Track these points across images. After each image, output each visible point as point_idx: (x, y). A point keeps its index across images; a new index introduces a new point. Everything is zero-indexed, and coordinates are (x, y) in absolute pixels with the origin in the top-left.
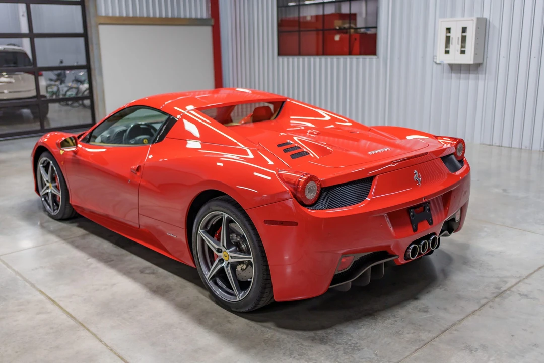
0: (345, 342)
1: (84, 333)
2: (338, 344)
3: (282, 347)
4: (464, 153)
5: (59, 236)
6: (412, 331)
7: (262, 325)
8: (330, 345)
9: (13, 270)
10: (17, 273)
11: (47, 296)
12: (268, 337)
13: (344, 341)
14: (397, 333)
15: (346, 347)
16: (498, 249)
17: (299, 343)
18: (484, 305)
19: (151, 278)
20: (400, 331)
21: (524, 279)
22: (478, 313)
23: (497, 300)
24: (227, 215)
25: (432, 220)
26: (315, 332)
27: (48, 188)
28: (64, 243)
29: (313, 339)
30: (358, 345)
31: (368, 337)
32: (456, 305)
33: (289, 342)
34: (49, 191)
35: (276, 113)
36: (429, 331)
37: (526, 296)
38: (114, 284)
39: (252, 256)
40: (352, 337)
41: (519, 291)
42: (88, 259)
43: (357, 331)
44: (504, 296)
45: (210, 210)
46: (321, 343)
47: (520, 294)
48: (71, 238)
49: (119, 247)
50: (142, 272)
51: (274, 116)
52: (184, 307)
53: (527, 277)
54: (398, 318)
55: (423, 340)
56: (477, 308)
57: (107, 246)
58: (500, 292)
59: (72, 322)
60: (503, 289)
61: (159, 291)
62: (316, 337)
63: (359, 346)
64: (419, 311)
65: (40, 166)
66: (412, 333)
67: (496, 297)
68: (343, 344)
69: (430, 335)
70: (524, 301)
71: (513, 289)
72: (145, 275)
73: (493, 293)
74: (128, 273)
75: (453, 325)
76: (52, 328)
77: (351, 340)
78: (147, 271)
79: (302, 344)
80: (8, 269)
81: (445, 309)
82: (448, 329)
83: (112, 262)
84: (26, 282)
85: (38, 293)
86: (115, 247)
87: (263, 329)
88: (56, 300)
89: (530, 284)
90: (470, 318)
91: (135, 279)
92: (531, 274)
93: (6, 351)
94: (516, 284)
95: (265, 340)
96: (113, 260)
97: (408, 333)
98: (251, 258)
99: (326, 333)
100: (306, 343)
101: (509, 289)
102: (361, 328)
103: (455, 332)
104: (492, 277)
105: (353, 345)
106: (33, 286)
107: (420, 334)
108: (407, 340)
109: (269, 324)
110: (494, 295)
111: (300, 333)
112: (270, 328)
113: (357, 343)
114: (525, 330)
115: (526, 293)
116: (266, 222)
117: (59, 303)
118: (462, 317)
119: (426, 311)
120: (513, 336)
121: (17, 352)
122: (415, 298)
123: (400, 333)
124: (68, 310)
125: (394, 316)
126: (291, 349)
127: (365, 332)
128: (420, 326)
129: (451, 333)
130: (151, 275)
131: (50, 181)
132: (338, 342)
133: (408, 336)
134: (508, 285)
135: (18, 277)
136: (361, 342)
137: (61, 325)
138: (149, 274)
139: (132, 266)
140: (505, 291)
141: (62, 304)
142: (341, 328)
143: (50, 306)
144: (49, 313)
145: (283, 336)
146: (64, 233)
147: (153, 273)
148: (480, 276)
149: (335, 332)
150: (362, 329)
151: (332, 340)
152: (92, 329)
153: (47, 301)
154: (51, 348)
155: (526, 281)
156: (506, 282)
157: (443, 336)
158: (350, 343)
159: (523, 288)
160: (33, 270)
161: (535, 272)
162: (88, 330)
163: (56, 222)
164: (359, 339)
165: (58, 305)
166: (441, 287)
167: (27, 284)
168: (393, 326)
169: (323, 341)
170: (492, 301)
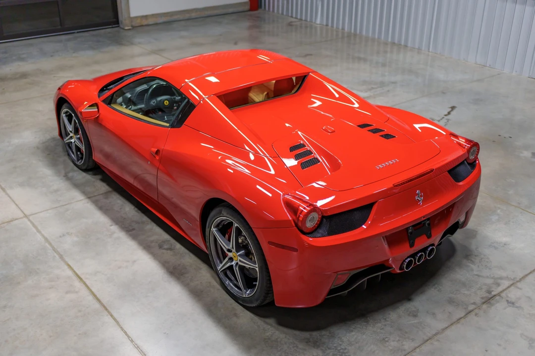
0: (335, 347)
1: (108, 319)
2: (329, 349)
3: (279, 349)
4: (477, 155)
5: (84, 193)
6: (398, 338)
7: (265, 322)
8: (322, 350)
9: (43, 236)
10: (46, 240)
11: (75, 272)
12: (268, 336)
13: (335, 345)
14: (384, 339)
15: (336, 353)
16: (504, 240)
17: (295, 345)
18: (470, 312)
19: (168, 255)
20: (387, 338)
21: (517, 282)
22: (463, 321)
23: (485, 306)
24: (236, 225)
25: (431, 233)
26: (311, 333)
27: (71, 138)
28: (88, 203)
29: (307, 341)
30: (345, 351)
31: (357, 343)
32: (444, 310)
33: (286, 344)
34: (73, 141)
35: (298, 86)
36: (413, 340)
37: (513, 303)
38: (135, 261)
39: (257, 266)
40: (343, 342)
41: (508, 297)
42: (111, 226)
43: (348, 334)
44: (492, 302)
45: (222, 215)
46: (314, 347)
47: (507, 301)
48: (95, 196)
49: (139, 212)
50: (161, 247)
51: (295, 89)
52: (197, 294)
53: (521, 280)
54: (388, 323)
55: (405, 350)
56: (463, 314)
57: (129, 210)
58: (490, 296)
59: (97, 306)
60: (493, 293)
61: (176, 272)
62: (311, 340)
63: (347, 353)
64: (409, 315)
65: (63, 115)
66: (397, 341)
67: (484, 303)
68: (333, 349)
69: (413, 345)
70: (510, 310)
71: (503, 295)
72: (164, 251)
73: (482, 298)
74: (147, 247)
75: (436, 334)
76: (80, 311)
77: (341, 345)
78: (165, 247)
79: (297, 347)
80: (37, 233)
81: (434, 314)
82: (430, 339)
83: (134, 232)
84: (55, 252)
85: (66, 267)
86: (136, 211)
87: (265, 326)
88: (82, 277)
89: (521, 289)
90: (453, 327)
91: (155, 256)
92: (527, 275)
93: (42, 335)
94: (509, 287)
95: (265, 339)
96: (134, 229)
97: (394, 341)
98: (257, 267)
99: (320, 335)
100: (301, 346)
101: (499, 294)
102: (352, 331)
103: (436, 343)
104: (487, 277)
105: (342, 351)
106: (61, 257)
107: (404, 343)
108: (391, 348)
109: (271, 321)
110: (483, 301)
111: (297, 333)
112: (271, 325)
113: (345, 349)
114: (499, 345)
115: (513, 301)
116: (270, 243)
117: (85, 280)
118: (447, 326)
119: (415, 316)
120: (486, 351)
121: (50, 337)
122: (408, 298)
123: (386, 339)
124: (93, 290)
125: (385, 319)
126: (287, 351)
127: (355, 336)
128: (406, 333)
129: (432, 344)
130: (169, 251)
131: (73, 132)
132: (329, 347)
133: (392, 343)
134: (500, 289)
135: (47, 244)
136: (350, 348)
137: (87, 308)
138: (167, 249)
139: (152, 238)
140: (495, 296)
141: (88, 282)
142: (335, 330)
143: (77, 284)
144: (77, 292)
145: (282, 336)
146: (88, 189)
147: (170, 249)
148: (476, 275)
149: (328, 334)
150: (353, 333)
151: (324, 343)
152: (115, 315)
153: (74, 278)
154: (79, 334)
155: (519, 285)
156: (498, 285)
157: (423, 347)
158: (339, 348)
159: (513, 294)
160: (60, 237)
161: (530, 273)
162: (112, 316)
163: (81, 171)
164: (349, 344)
165: (85, 284)
166: (436, 286)
167: (55, 254)
168: (382, 331)
169: (316, 344)
170: (479, 308)
